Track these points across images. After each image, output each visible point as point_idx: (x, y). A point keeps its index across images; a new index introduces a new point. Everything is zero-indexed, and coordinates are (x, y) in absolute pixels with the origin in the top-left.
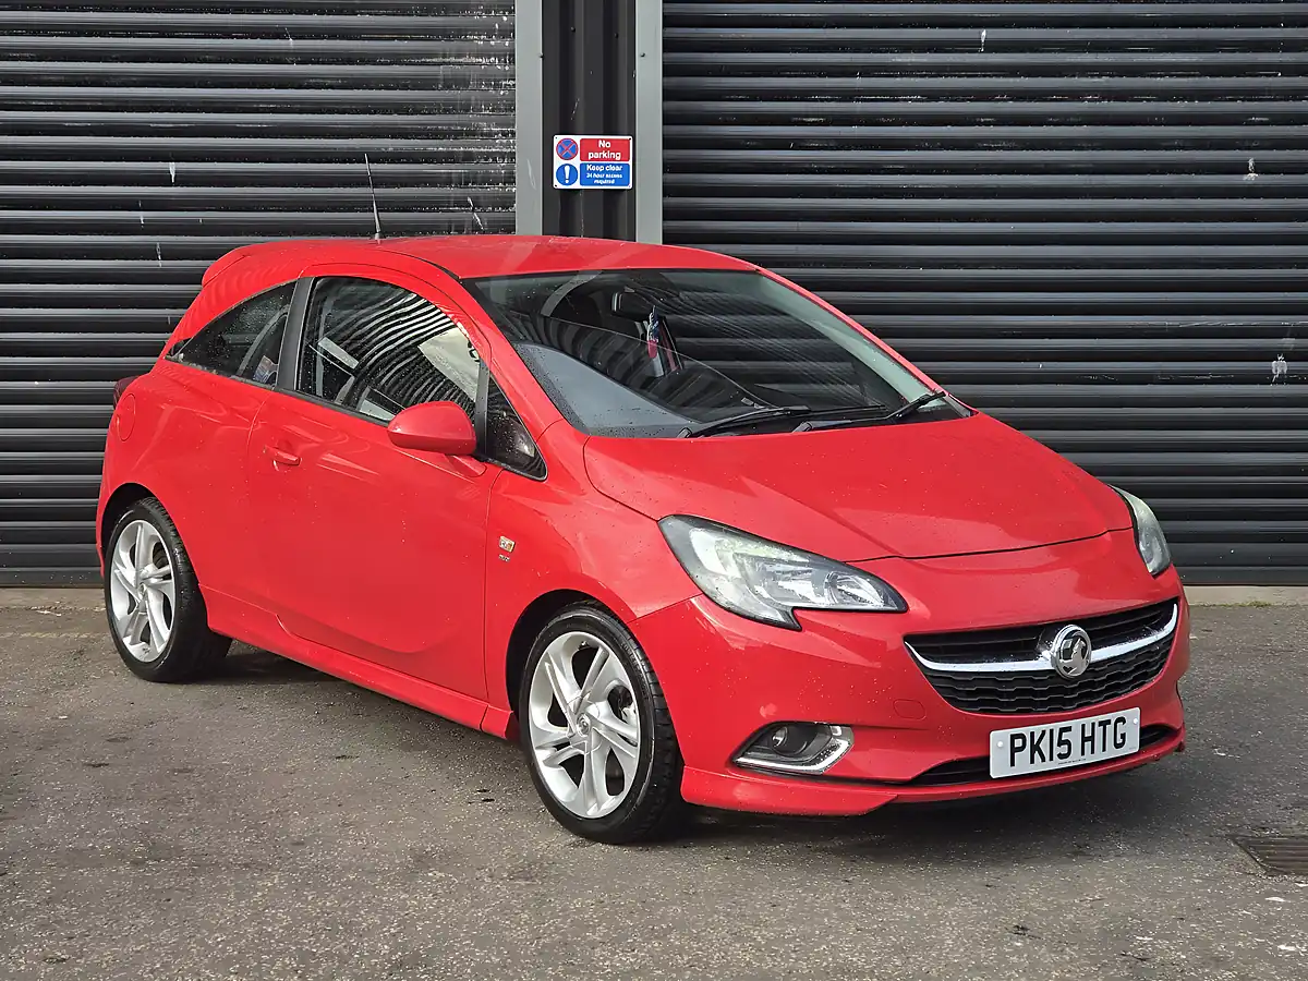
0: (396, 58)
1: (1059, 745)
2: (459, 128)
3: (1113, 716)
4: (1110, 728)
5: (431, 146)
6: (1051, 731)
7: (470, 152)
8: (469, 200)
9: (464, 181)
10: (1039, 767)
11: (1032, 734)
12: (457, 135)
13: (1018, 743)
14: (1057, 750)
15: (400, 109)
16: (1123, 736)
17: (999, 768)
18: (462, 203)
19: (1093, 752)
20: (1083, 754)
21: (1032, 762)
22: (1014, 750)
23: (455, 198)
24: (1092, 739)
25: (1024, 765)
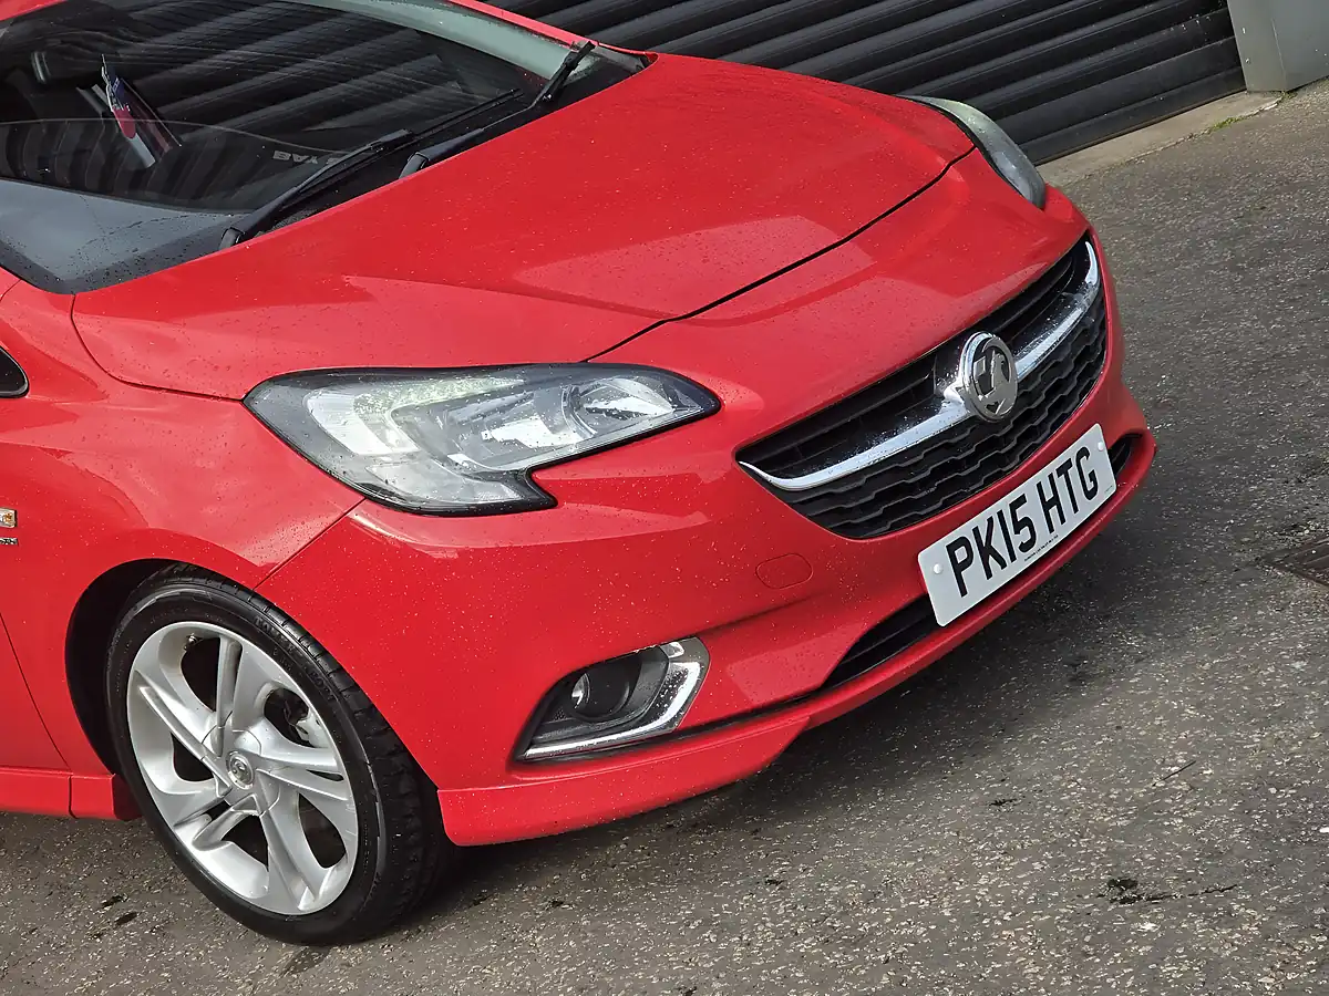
1: (1017, 532)
3: (1070, 453)
4: (1073, 471)
6: (1000, 514)
10: (1002, 577)
11: (976, 531)
13: (961, 554)
14: (1017, 540)
16: (1092, 476)
17: (947, 606)
19: (1063, 521)
20: (1051, 530)
21: (989, 575)
22: (959, 568)
24: (1055, 500)
25: (981, 586)
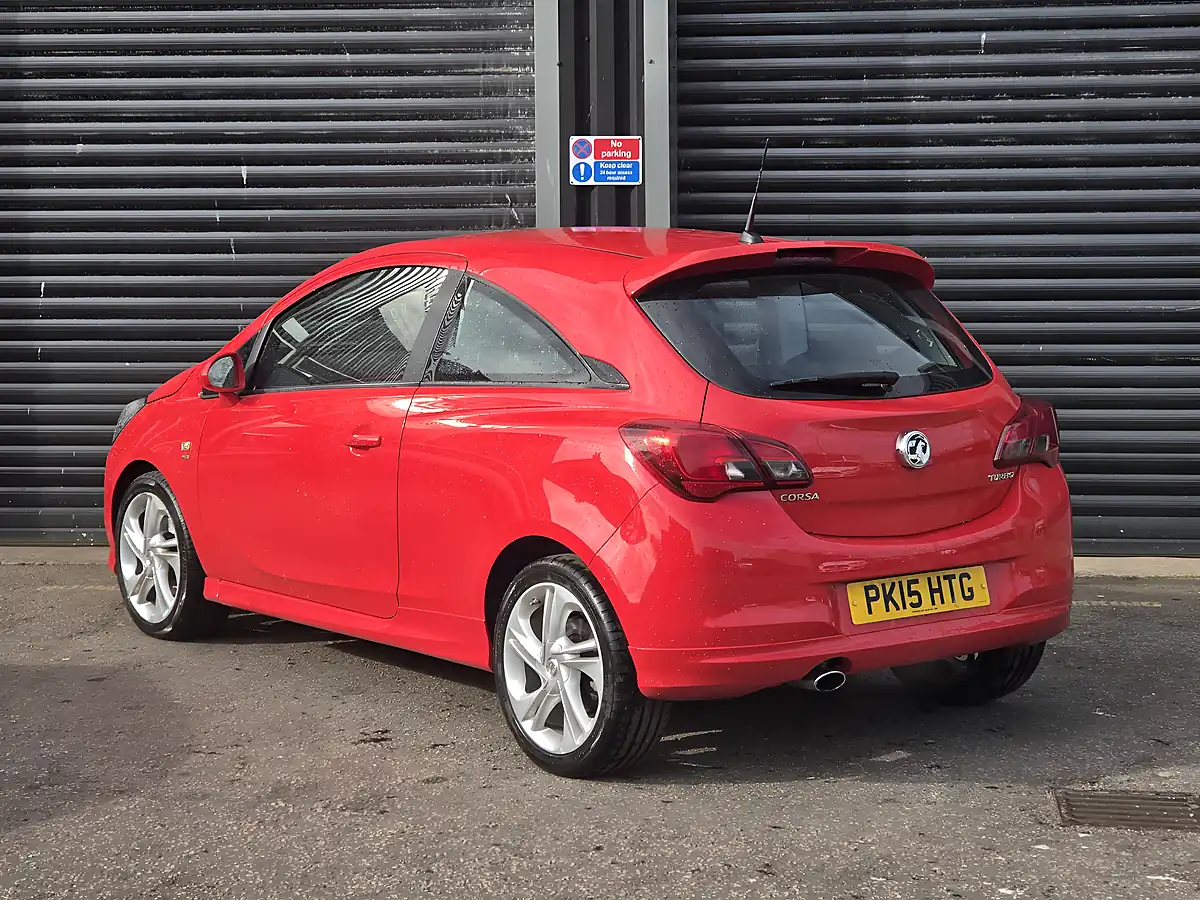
0: (442, 69)
2: (497, 131)
5: (473, 148)
7: (509, 153)
8: (507, 196)
9: (503, 179)
12: (497, 137)
15: (444, 114)
18: (501, 200)
23: (494, 194)
